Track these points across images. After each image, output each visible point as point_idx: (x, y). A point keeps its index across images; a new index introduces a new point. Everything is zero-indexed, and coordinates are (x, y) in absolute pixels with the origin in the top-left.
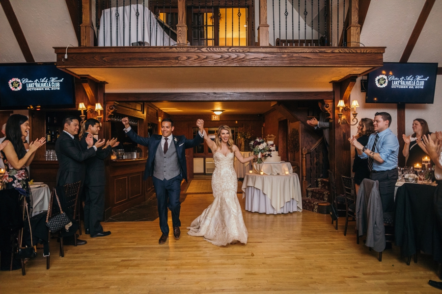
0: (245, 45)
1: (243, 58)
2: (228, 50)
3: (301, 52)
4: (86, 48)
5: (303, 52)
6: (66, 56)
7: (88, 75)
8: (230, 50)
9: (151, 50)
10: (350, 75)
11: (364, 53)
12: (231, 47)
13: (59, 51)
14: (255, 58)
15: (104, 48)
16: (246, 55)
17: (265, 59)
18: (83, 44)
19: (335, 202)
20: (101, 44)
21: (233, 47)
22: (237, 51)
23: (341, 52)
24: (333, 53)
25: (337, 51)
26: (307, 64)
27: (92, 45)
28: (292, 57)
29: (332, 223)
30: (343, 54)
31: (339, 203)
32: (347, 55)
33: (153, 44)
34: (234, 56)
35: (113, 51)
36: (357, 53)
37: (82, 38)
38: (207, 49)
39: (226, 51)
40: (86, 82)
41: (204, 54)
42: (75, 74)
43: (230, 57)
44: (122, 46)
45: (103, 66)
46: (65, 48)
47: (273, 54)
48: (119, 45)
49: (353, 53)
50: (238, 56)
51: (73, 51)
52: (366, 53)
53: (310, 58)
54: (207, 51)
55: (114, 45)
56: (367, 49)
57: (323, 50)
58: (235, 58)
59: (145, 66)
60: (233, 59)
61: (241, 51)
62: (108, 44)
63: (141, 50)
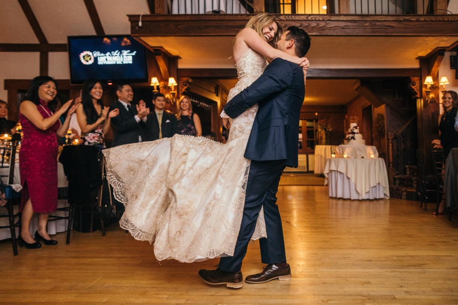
0: (325, 13)
1: (323, 27)
2: (307, 18)
3: (384, 21)
4: (159, 15)
5: (387, 21)
6: (140, 24)
7: (161, 47)
8: (309, 18)
9: (227, 18)
10: (438, 47)
11: (451, 21)
12: (310, 15)
13: (133, 19)
14: (335, 27)
15: (179, 15)
16: (327, 24)
17: (346, 27)
18: (157, 11)
19: (423, 182)
20: (175, 12)
21: (312, 15)
22: (317, 19)
23: (427, 20)
24: (418, 21)
25: (422, 19)
26: (391, 33)
27: (166, 12)
28: (375, 25)
29: (421, 206)
30: (429, 22)
31: (427, 182)
32: (433, 23)
33: (229, 12)
34: (314, 24)
35: (188, 18)
36: (444, 21)
37: (156, 6)
38: (285, 17)
39: (306, 19)
40: (159, 54)
41: (282, 22)
42: (148, 45)
43: (309, 25)
44: (197, 13)
45: (177, 35)
46: (139, 16)
47: (355, 23)
48: (194, 13)
49: (440, 21)
50: (318, 25)
51: (147, 19)
52: (454, 21)
53: (394, 27)
54: (285, 19)
55: (189, 12)
56: (455, 17)
57: (407, 18)
58: (315, 27)
59: (222, 34)
60: (313, 27)
61: (321, 19)
62: (182, 12)
63: (217, 17)
